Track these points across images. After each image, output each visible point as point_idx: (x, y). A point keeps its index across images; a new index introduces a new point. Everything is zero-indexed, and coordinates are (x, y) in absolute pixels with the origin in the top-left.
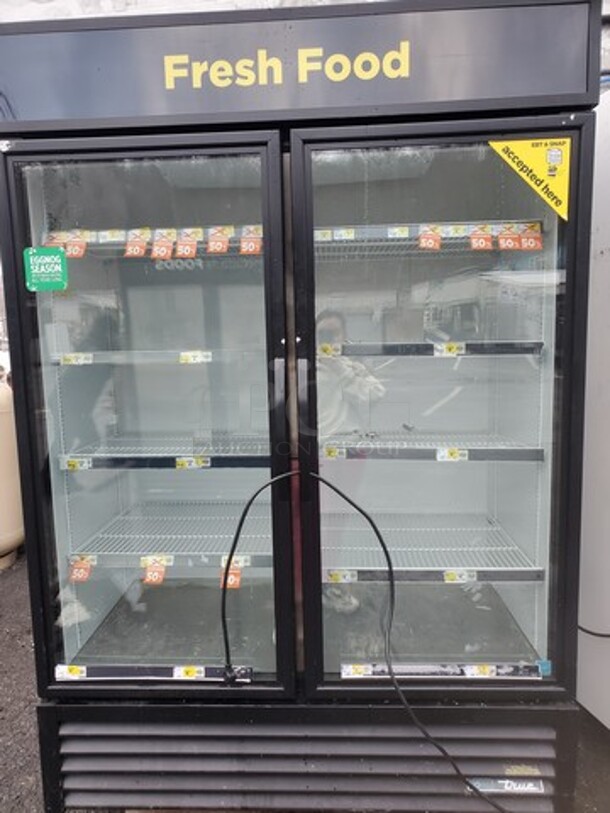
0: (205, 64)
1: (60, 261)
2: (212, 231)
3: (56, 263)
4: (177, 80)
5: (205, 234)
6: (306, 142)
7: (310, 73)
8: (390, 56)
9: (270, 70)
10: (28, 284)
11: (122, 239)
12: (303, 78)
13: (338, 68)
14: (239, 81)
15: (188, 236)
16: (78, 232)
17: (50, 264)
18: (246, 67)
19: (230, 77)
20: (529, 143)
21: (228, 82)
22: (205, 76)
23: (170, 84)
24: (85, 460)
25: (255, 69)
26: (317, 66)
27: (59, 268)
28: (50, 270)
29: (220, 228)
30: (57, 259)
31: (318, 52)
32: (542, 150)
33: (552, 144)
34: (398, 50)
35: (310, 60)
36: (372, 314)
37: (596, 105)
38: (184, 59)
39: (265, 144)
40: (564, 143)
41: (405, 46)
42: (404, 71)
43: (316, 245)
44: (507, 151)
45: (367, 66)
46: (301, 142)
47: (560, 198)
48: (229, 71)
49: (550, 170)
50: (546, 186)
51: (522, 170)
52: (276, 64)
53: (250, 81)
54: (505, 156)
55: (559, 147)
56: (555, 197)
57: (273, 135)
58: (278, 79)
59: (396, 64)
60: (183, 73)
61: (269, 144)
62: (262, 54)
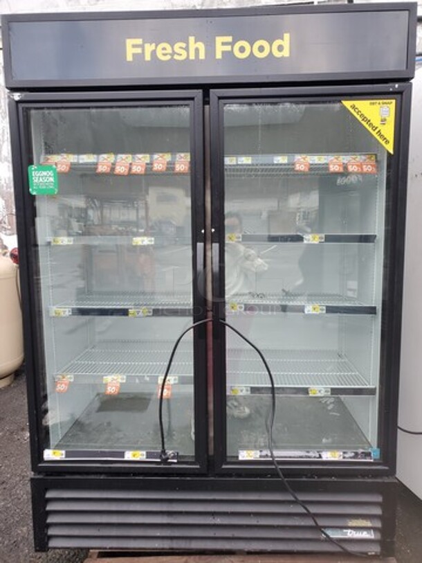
0: (154, 45)
1: (52, 175)
2: (156, 156)
3: (50, 176)
4: (134, 55)
5: (151, 158)
6: (220, 98)
7: (224, 53)
8: (277, 43)
9: (197, 50)
10: (30, 190)
11: (95, 161)
12: (219, 56)
13: (242, 50)
14: (176, 57)
15: (140, 159)
16: (65, 156)
17: (46, 176)
18: (181, 48)
19: (170, 54)
20: (368, 102)
21: (168, 57)
22: (154, 53)
23: (129, 58)
24: (67, 310)
25: (187, 49)
26: (228, 48)
27: (52, 179)
28: (46, 181)
29: (161, 155)
30: (51, 173)
31: (229, 39)
32: (376, 107)
33: (383, 103)
34: (282, 39)
35: (223, 44)
36: (261, 214)
37: (412, 78)
38: (139, 41)
39: (192, 99)
40: (391, 103)
41: (287, 36)
42: (286, 53)
43: (225, 167)
44: (353, 107)
45: (261, 49)
46: (217, 99)
47: (388, 139)
48: (169, 50)
49: (382, 121)
50: (379, 131)
51: (363, 120)
52: (201, 46)
53: (183, 57)
54: (352, 111)
55: (388, 105)
56: (385, 139)
57: (198, 93)
58: (202, 56)
59: (280, 48)
60: (139, 50)
61: (196, 99)
62: (192, 39)
